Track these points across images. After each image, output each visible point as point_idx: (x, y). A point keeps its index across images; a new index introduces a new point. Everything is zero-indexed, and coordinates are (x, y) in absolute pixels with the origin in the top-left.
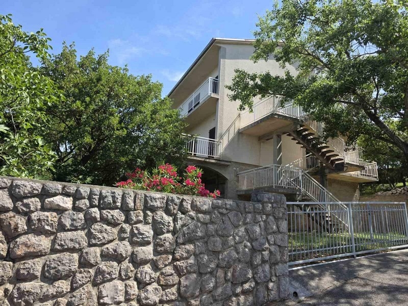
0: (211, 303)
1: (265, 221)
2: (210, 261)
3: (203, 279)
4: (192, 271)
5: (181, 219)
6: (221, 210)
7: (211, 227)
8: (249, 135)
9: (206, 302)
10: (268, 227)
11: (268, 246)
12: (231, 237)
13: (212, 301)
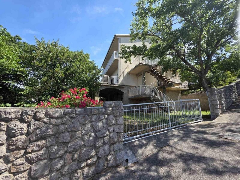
0: (59, 178)
1: (107, 119)
2: (59, 150)
3: (53, 162)
4: (42, 158)
5: (34, 124)
6: (71, 115)
7: (62, 127)
8: (133, 74)
9: (55, 177)
10: (109, 122)
11: (109, 134)
12: (79, 132)
13: (60, 176)
